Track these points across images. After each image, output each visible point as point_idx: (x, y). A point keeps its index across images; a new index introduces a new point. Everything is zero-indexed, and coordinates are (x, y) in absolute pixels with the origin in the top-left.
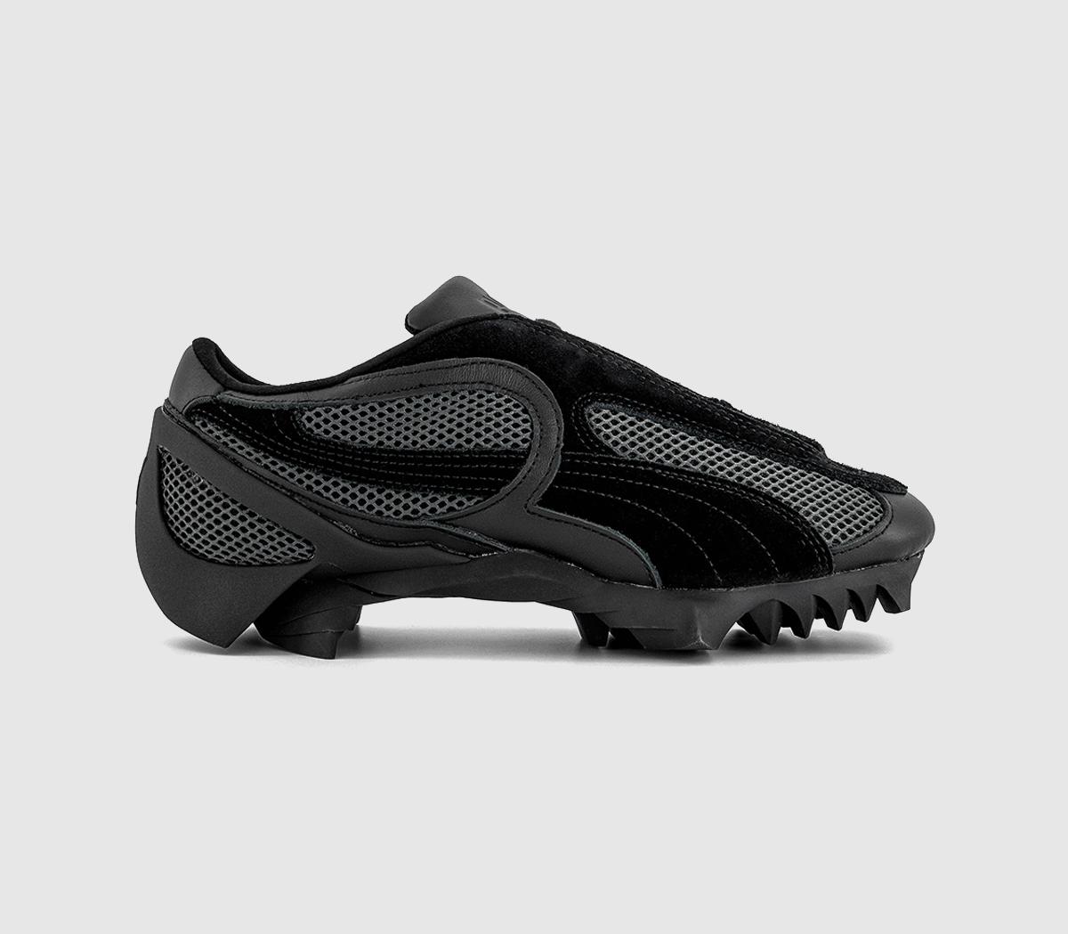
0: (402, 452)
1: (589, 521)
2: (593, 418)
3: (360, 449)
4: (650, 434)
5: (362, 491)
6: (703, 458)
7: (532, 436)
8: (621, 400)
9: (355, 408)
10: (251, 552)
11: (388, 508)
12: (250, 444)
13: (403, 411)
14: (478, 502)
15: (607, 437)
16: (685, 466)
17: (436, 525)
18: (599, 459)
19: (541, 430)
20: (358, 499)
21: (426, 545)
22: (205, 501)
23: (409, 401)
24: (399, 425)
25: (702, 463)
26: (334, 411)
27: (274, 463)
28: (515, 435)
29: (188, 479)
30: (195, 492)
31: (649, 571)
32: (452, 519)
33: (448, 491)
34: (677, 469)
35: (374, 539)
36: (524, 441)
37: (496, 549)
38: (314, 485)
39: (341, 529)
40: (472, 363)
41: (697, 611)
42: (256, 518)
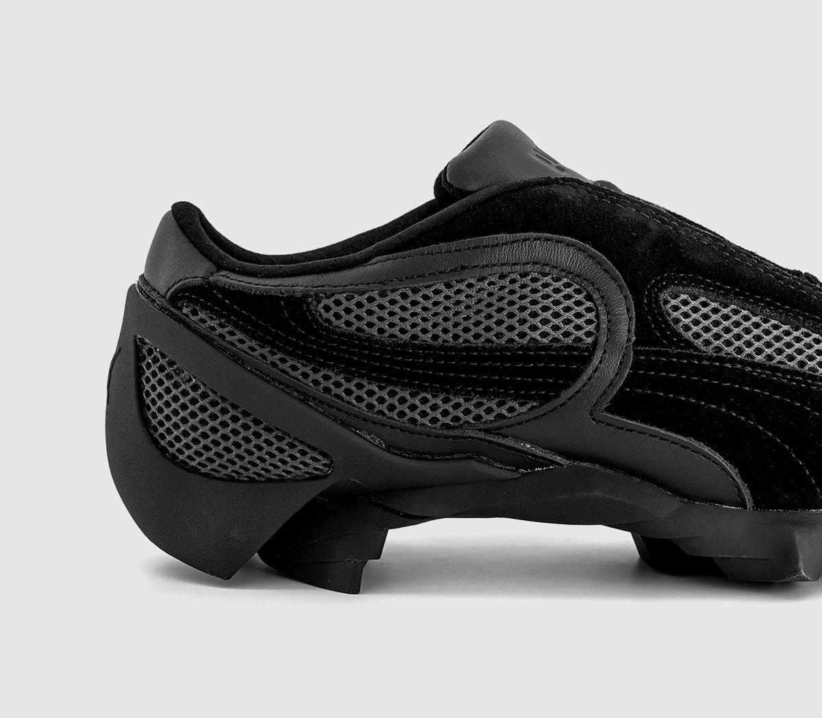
0: (442, 348)
1: (667, 430)
2: (669, 305)
3: (389, 345)
4: (737, 324)
5: (392, 394)
6: (800, 352)
7: (598, 327)
8: (702, 282)
9: (383, 294)
10: (255, 465)
11: (424, 414)
12: (253, 336)
13: (440, 298)
14: (533, 408)
15: (687, 328)
16: (779, 362)
17: (481, 435)
18: (679, 356)
19: (609, 321)
20: (387, 404)
21: (470, 458)
22: (198, 405)
23: (448, 286)
24: (436, 314)
25: (799, 358)
26: (357, 298)
27: (283, 361)
28: (578, 328)
29: (176, 378)
30: (185, 393)
31: (739, 489)
32: (502, 428)
33: (496, 395)
34: (770, 366)
35: (406, 451)
36: (589, 334)
37: (553, 462)
38: (332, 387)
39: (365, 439)
40: (525, 240)
41: (798, 537)
42: (262, 426)
